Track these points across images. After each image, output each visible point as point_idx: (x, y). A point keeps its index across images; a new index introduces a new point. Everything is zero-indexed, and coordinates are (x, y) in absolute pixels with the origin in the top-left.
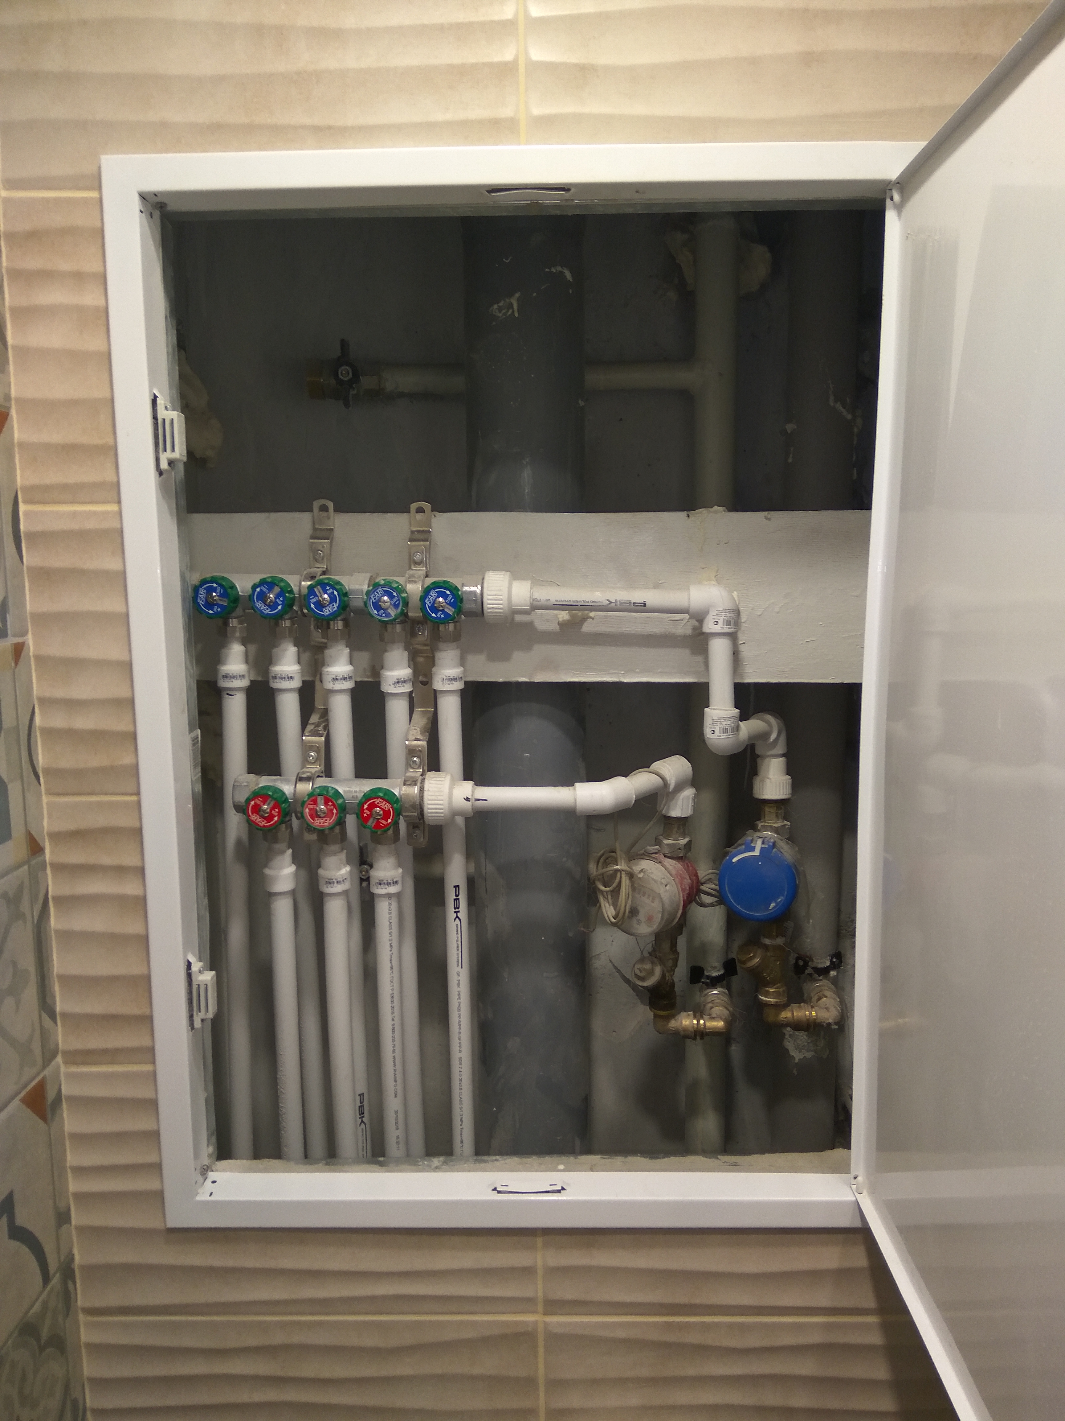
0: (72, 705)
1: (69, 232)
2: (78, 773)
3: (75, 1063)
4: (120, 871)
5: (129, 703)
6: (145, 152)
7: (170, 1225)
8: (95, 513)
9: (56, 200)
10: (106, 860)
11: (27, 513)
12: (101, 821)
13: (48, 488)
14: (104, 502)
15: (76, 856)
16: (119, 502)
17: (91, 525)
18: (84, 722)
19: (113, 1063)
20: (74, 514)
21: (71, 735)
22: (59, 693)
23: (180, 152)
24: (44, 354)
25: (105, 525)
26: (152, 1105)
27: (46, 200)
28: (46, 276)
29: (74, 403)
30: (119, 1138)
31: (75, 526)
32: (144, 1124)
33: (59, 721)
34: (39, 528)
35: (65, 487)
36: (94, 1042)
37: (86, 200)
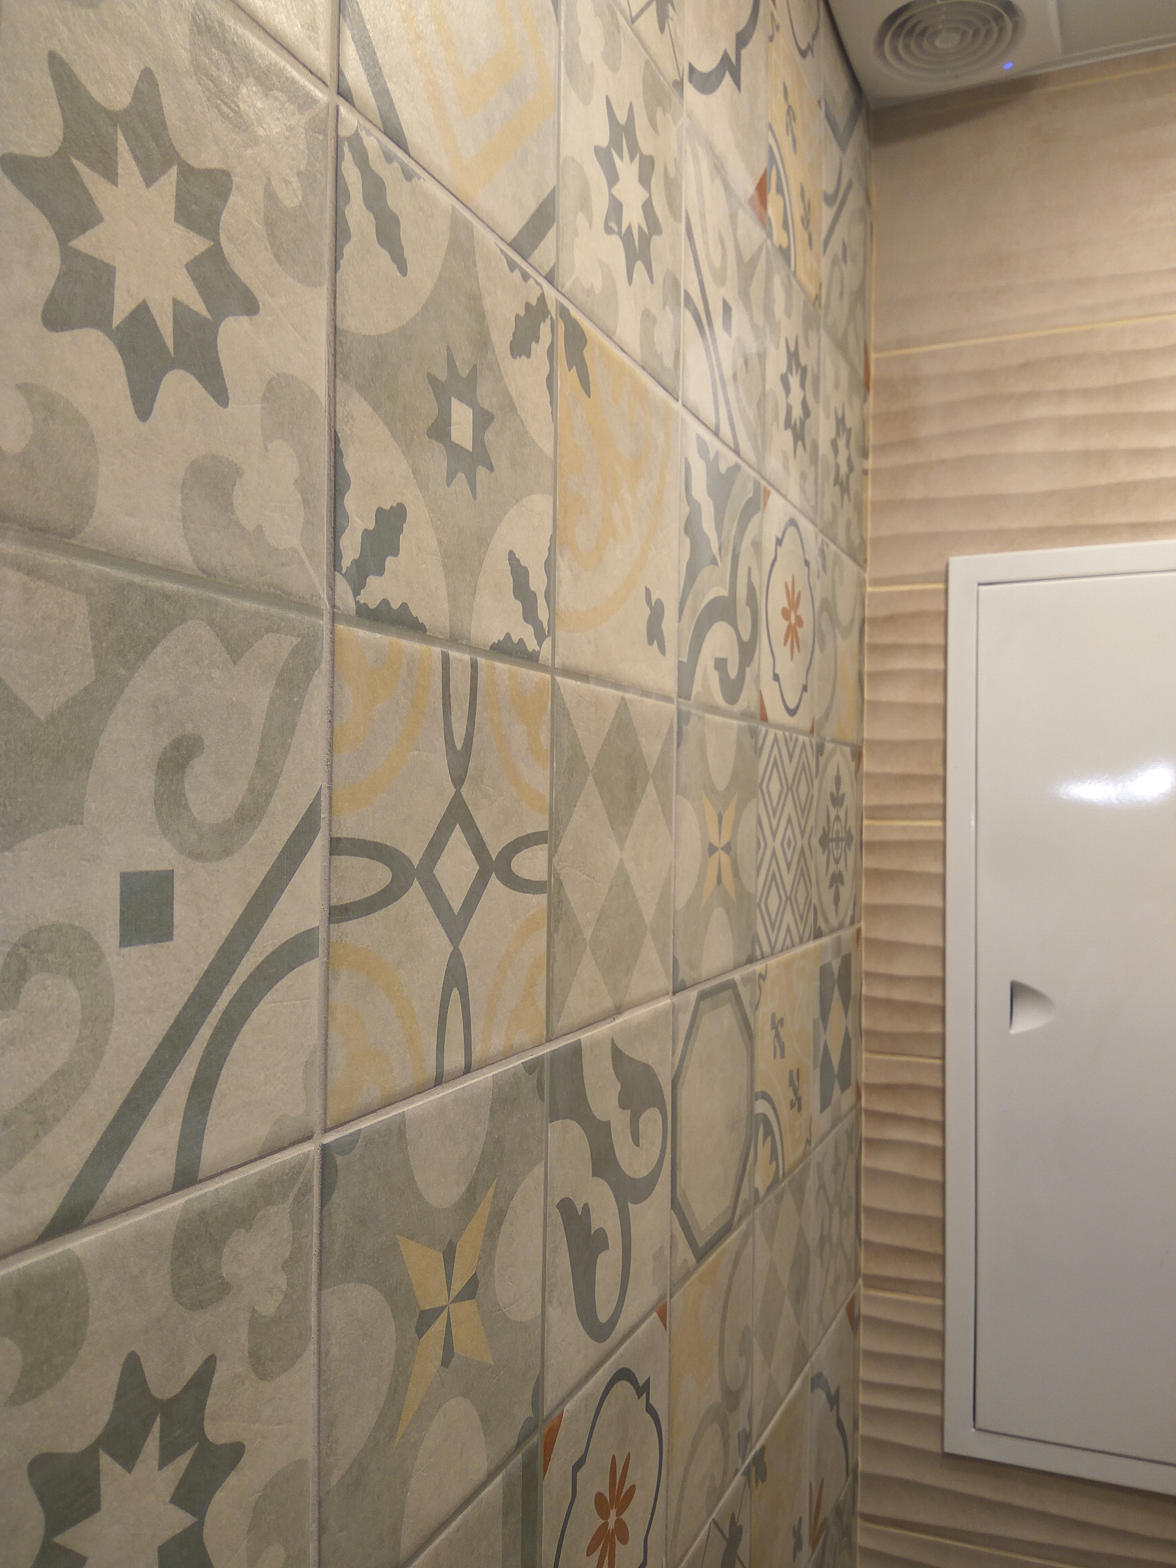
0: (893, 980)
1: (919, 615)
2: (894, 1037)
3: (874, 1287)
4: (922, 1123)
5: (942, 982)
6: (984, 552)
7: (947, 1449)
8: (923, 828)
9: (910, 592)
10: (912, 1112)
11: (868, 827)
12: (909, 1078)
13: (886, 808)
14: (930, 819)
15: (886, 1106)
16: (944, 819)
17: (919, 837)
18: (900, 994)
19: (907, 1292)
20: (905, 829)
21: (890, 1004)
22: (882, 969)
23: (1013, 550)
24: (892, 706)
25: (931, 837)
26: (940, 1337)
27: (902, 593)
28: (898, 648)
29: (912, 743)
30: (907, 1362)
31: (906, 837)
32: (930, 1352)
33: (880, 992)
34: (877, 838)
35: (901, 807)
36: (891, 1270)
37: (933, 591)
